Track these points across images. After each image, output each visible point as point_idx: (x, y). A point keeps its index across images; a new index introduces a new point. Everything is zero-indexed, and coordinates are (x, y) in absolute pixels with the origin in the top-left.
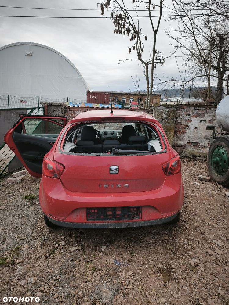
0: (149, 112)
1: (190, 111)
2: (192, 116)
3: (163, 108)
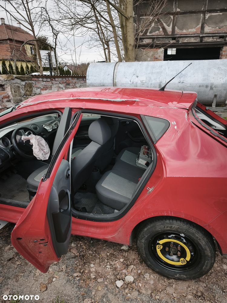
2: (42, 89)
3: (19, 81)
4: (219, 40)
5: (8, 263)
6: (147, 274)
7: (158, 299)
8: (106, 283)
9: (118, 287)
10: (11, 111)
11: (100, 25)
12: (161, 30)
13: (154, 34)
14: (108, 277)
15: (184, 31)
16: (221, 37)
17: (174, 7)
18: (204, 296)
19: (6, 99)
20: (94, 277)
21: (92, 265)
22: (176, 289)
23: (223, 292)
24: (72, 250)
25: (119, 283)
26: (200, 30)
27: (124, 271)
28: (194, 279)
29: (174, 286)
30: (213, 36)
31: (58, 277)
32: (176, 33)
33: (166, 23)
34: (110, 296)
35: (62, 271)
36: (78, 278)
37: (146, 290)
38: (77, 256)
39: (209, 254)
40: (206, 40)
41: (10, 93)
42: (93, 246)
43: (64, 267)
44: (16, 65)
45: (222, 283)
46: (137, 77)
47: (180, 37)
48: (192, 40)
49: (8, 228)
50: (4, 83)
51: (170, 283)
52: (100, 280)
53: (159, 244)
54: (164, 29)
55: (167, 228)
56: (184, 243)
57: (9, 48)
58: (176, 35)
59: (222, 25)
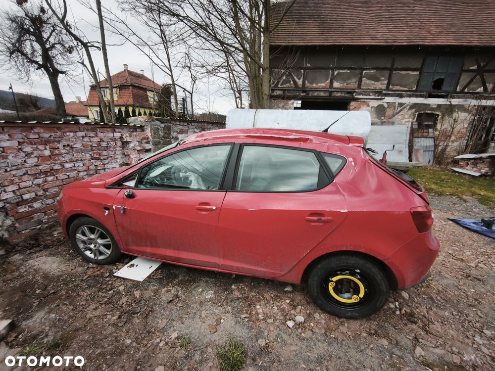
0: (138, 130)
1: (176, 126)
2: (178, 133)
3: (158, 123)
4: (346, 95)
5: (169, 305)
6: (317, 314)
7: (334, 338)
8: (276, 323)
9: (289, 328)
10: (176, 147)
11: (233, 74)
12: (292, 82)
13: (285, 86)
14: (278, 317)
15: (314, 85)
16: (348, 93)
17: (304, 62)
18: (378, 333)
19: (145, 141)
20: (263, 318)
21: (258, 307)
22: (348, 328)
23: (395, 329)
24: (233, 292)
25: (290, 324)
26: (329, 85)
27: (293, 312)
28: (365, 318)
29: (346, 325)
30: (341, 92)
31: (226, 319)
32: (306, 86)
33: (297, 77)
34: (285, 336)
35: (228, 312)
36: (247, 320)
37: (319, 329)
38: (240, 298)
39: (385, 289)
40: (335, 94)
41: (149, 135)
42: (255, 287)
43: (229, 308)
44: (139, 111)
45: (392, 320)
46: (278, 123)
47: (310, 91)
48: (322, 94)
49: (160, 271)
50: (144, 124)
51: (341, 322)
52: (270, 321)
53: (332, 281)
54: (294, 81)
55: (343, 263)
56: (359, 279)
57: (131, 94)
58: (307, 88)
59: (349, 81)
